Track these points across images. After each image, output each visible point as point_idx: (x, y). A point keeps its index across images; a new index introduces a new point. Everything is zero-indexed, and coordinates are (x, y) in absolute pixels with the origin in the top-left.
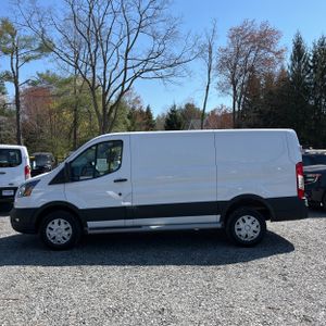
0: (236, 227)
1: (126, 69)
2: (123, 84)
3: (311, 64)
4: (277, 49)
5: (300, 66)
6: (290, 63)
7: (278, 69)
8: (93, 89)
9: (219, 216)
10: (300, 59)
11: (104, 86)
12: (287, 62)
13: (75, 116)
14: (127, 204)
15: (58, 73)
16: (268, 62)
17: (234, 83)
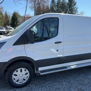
3: (57, 5)
5: (53, 5)
7: (46, 5)
12: (50, 3)
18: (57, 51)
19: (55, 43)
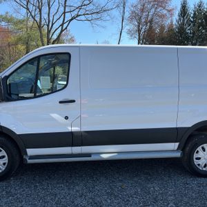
0: (195, 156)
1: (64, 13)
2: (62, 25)
3: (192, 20)
4: (170, 7)
5: (184, 20)
6: (178, 18)
7: (169, 21)
8: (40, 27)
9: (177, 144)
10: (184, 16)
11: (48, 26)
12: (176, 17)
13: (27, 47)
14: (75, 129)
15: (14, 15)
16: (163, 16)
17: (139, 31)
18: (66, 118)
19: (60, 102)
